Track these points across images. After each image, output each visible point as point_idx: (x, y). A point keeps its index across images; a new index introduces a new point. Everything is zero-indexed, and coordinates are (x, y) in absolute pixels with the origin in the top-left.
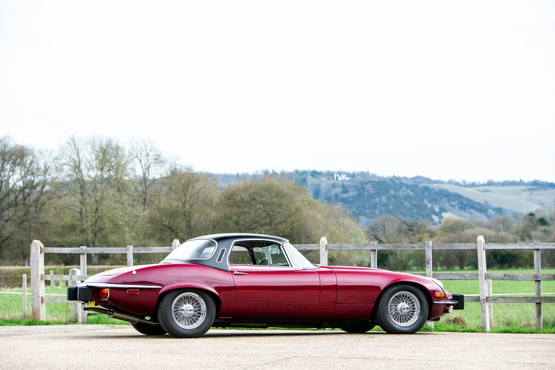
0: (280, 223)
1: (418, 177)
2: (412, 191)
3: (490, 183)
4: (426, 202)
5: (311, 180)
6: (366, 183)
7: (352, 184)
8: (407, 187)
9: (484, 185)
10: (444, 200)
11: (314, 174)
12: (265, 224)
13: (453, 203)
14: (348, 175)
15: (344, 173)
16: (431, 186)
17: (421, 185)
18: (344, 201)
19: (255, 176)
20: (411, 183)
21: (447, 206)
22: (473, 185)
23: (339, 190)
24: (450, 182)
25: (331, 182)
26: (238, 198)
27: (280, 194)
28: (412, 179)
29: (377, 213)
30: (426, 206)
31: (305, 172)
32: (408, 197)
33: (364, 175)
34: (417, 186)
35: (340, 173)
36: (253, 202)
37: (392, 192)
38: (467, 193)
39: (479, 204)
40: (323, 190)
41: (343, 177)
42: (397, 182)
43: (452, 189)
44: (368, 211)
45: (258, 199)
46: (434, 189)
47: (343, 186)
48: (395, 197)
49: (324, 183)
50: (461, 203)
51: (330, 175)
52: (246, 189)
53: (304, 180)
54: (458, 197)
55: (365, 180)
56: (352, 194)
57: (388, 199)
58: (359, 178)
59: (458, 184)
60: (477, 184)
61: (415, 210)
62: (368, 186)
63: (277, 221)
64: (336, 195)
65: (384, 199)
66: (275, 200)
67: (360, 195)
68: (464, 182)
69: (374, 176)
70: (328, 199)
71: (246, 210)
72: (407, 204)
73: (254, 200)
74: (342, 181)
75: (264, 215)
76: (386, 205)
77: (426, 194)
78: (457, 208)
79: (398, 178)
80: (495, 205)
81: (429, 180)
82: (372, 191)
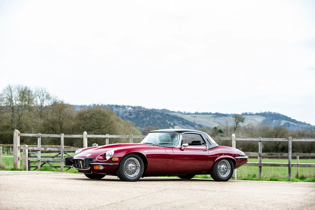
0: (104, 128)
1: (164, 109)
2: (161, 116)
3: (197, 113)
4: (167, 121)
5: (115, 110)
6: (140, 111)
7: (134, 112)
8: (159, 114)
9: (194, 114)
10: (176, 120)
11: (117, 106)
12: (97, 128)
13: (180, 122)
14: (132, 107)
15: (130, 107)
16: (170, 114)
17: (165, 113)
18: (130, 119)
19: (89, 107)
20: (161, 112)
21: (177, 123)
22: (189, 114)
23: (128, 114)
24: (178, 112)
25: (124, 110)
26: (85, 116)
27: (104, 115)
28: (161, 110)
29: (145, 125)
30: (167, 123)
31: (112, 106)
32: (159, 118)
33: (139, 107)
34: (163, 114)
35: (128, 107)
36: (91, 118)
37: (152, 116)
38: (186, 117)
39: (191, 123)
40: (120, 114)
41: (130, 108)
42: (154, 111)
43: (179, 115)
44: (140, 124)
45: (94, 116)
46: (171, 115)
47: (130, 112)
48: (153, 118)
49: (121, 111)
50: (183, 122)
51: (124, 107)
52: (88, 112)
53: (112, 109)
54: (182, 119)
55: (140, 110)
56: (133, 116)
57: (150, 119)
58: (137, 109)
59: (182, 113)
60: (190, 113)
61: (162, 124)
62: (141, 113)
63: (102, 127)
64: (126, 117)
65: (148, 119)
66: (102, 117)
67: (137, 117)
68: (185, 112)
69: (144, 108)
70: (123, 118)
71: (88, 121)
72: (158, 121)
73: (92, 117)
74: (129, 110)
75: (96, 124)
76: (149, 122)
77: (167, 117)
78: (181, 124)
79: (155, 110)
80: (198, 123)
81: (169, 111)
82: (143, 115)
